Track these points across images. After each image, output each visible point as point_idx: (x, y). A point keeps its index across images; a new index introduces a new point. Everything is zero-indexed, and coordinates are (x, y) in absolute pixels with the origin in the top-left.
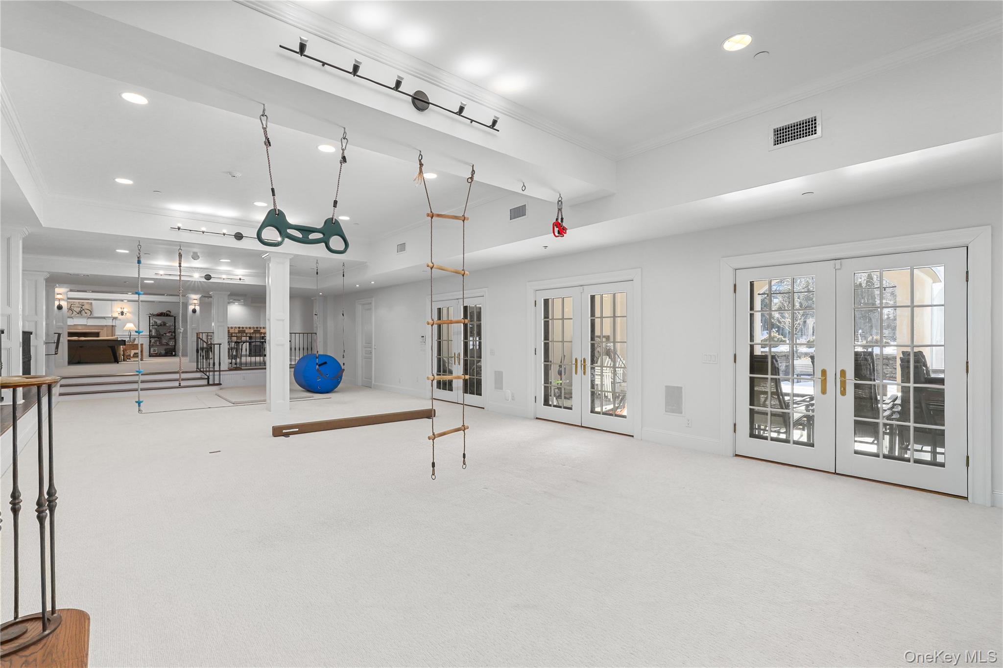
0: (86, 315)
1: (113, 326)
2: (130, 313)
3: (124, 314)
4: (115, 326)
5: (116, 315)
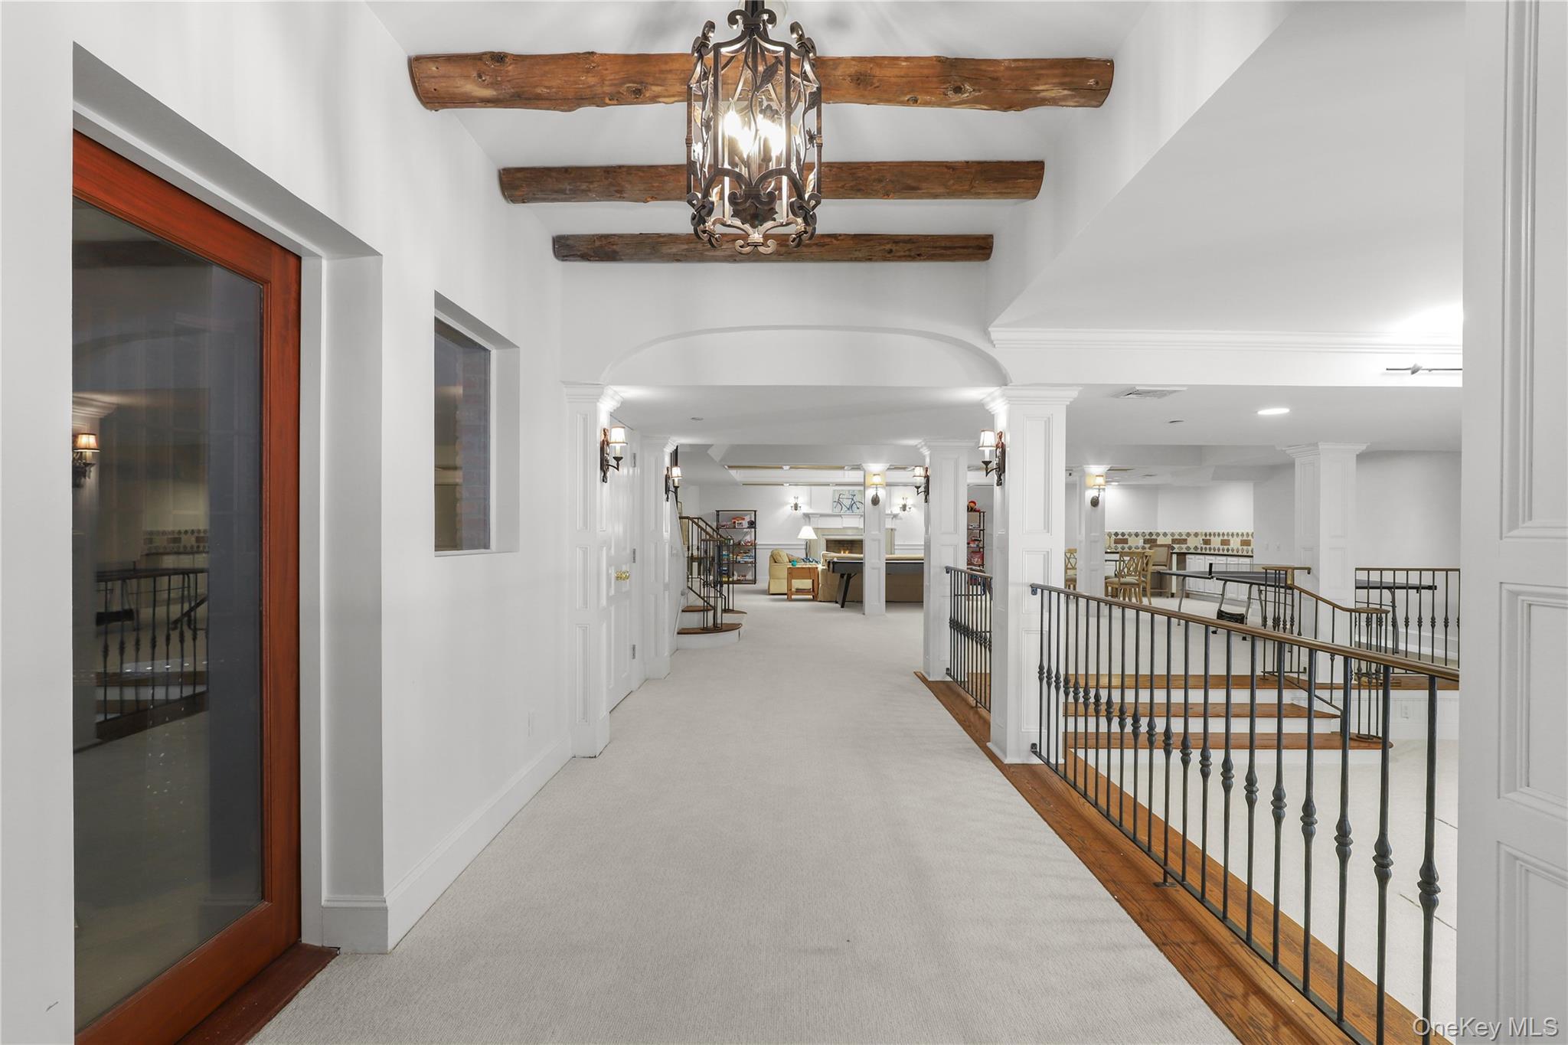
0: (858, 511)
1: (892, 530)
2: (914, 506)
3: (907, 508)
4: (895, 530)
5: (897, 510)
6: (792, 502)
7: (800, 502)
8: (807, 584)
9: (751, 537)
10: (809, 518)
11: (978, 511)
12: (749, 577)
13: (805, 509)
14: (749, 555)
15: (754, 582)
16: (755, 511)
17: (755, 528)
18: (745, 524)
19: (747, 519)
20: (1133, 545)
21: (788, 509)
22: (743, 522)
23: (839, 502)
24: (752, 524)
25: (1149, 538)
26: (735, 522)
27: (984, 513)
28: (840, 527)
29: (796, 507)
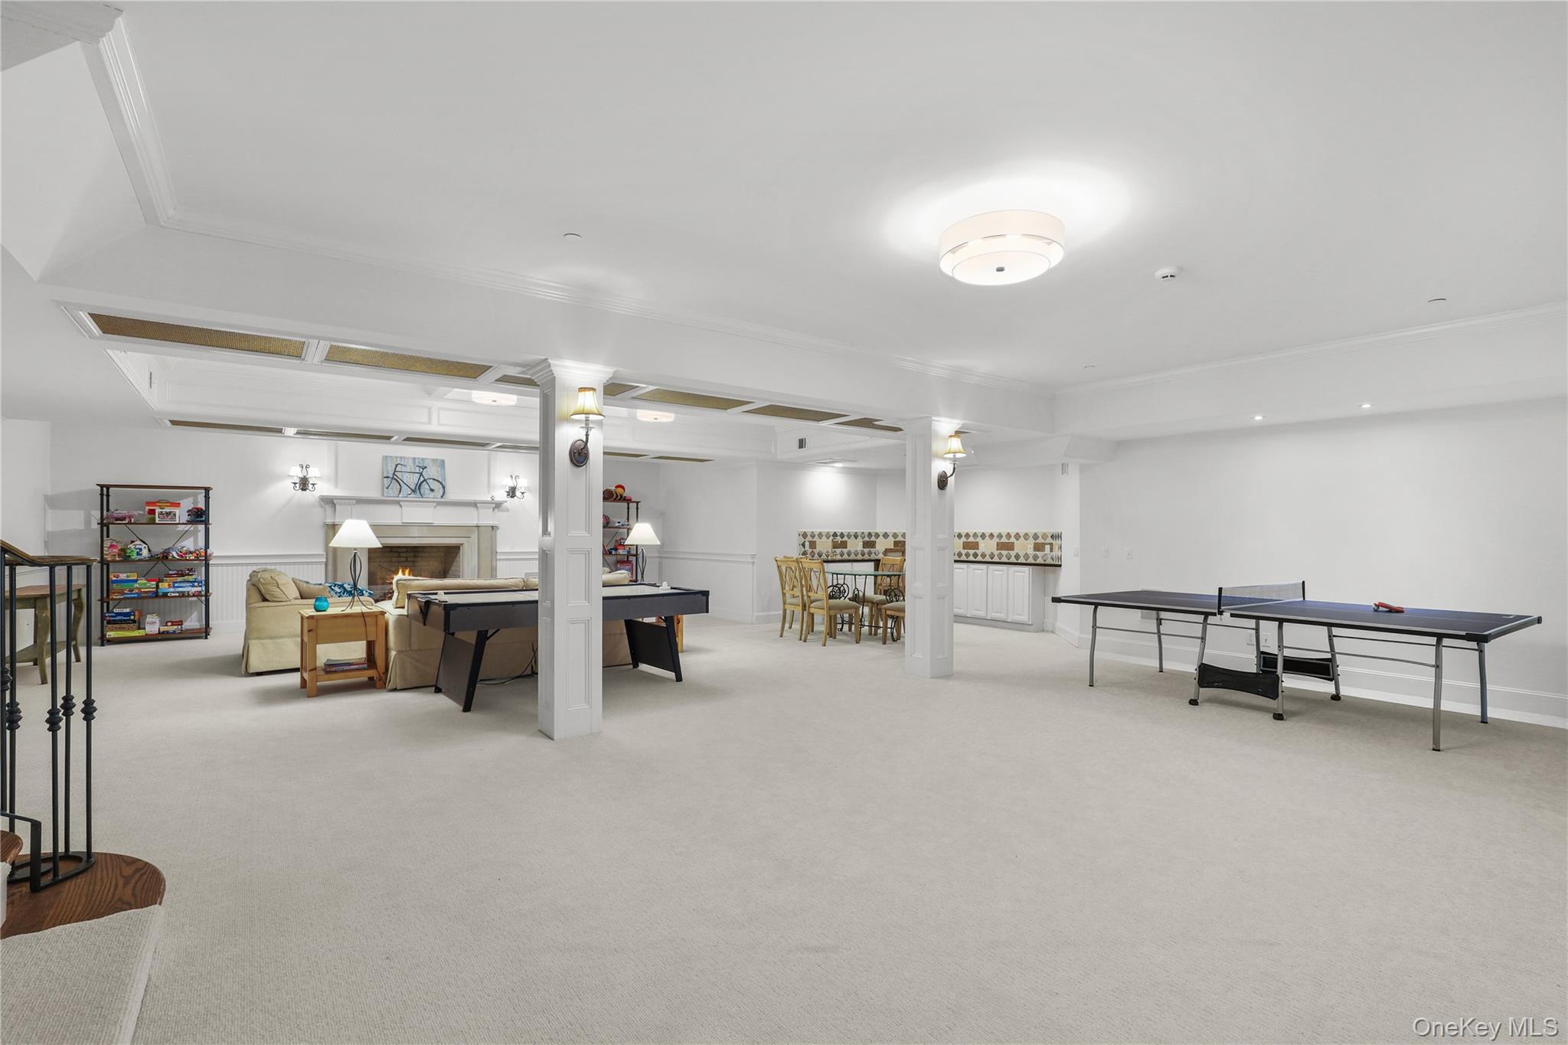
2: (527, 491)
4: (497, 528)
6: (297, 473)
7: (313, 473)
8: (355, 651)
9: (196, 542)
10: (334, 506)
11: (628, 501)
12: (193, 622)
13: (323, 488)
14: (191, 578)
15: (205, 632)
16: (207, 490)
17: (206, 523)
18: (181, 514)
19: (187, 504)
20: (853, 550)
21: (284, 490)
22: (177, 511)
23: (394, 478)
24: (199, 516)
25: (868, 539)
26: (152, 512)
27: (637, 503)
28: (398, 522)
29: (304, 484)
